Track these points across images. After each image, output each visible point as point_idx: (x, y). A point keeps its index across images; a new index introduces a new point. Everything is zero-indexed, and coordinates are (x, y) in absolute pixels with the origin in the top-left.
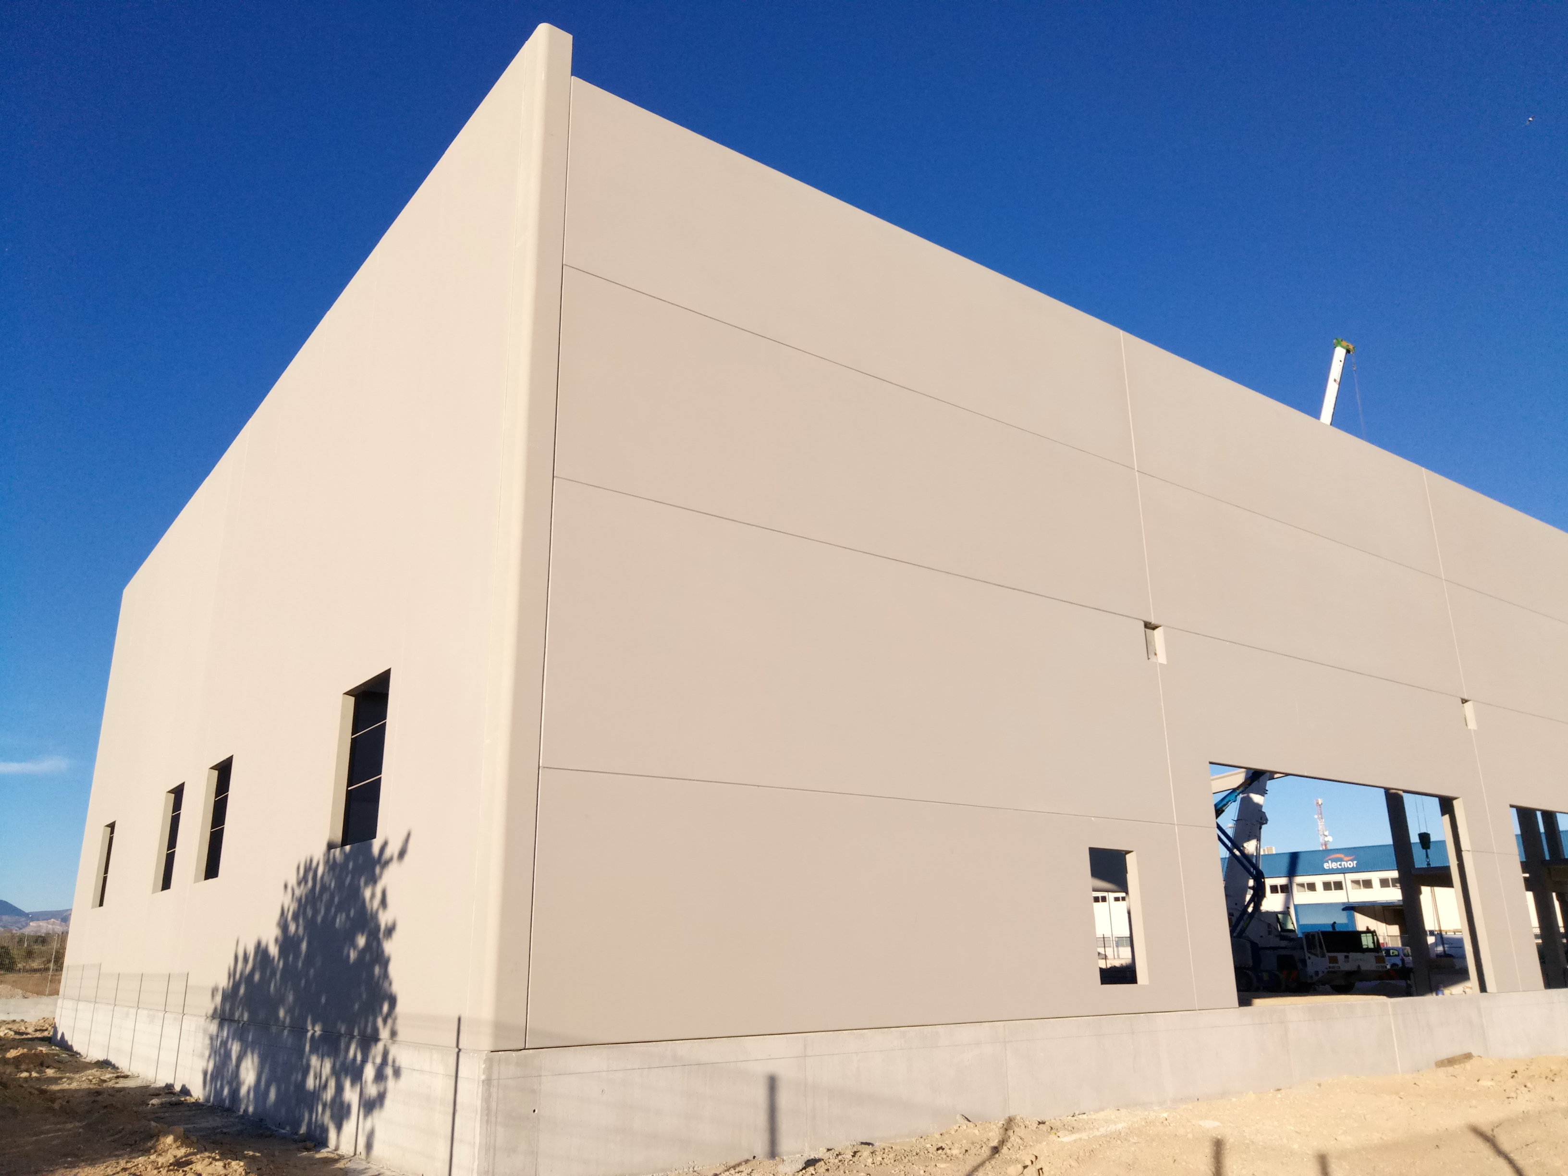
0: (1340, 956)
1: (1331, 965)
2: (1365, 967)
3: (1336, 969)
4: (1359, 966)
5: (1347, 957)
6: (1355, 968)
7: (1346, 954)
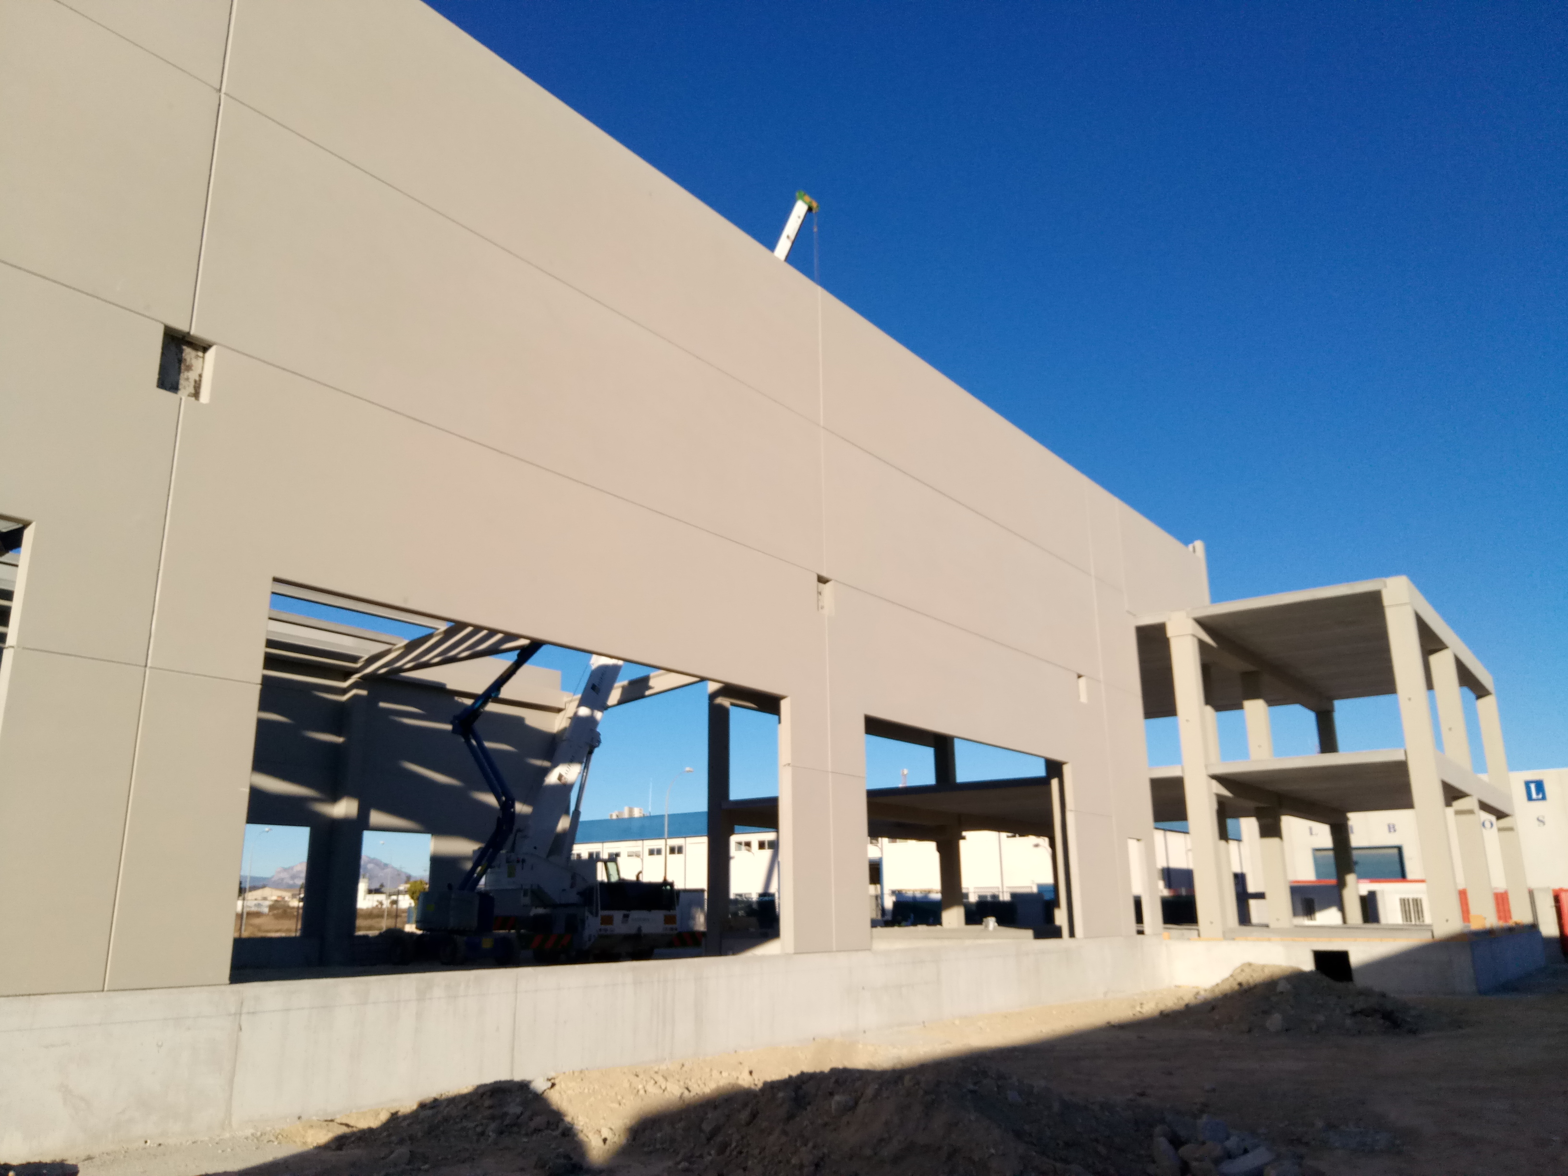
0: (618, 915)
1: (603, 927)
2: (647, 929)
3: (609, 932)
4: (639, 929)
5: (626, 916)
6: (633, 931)
7: (626, 912)
